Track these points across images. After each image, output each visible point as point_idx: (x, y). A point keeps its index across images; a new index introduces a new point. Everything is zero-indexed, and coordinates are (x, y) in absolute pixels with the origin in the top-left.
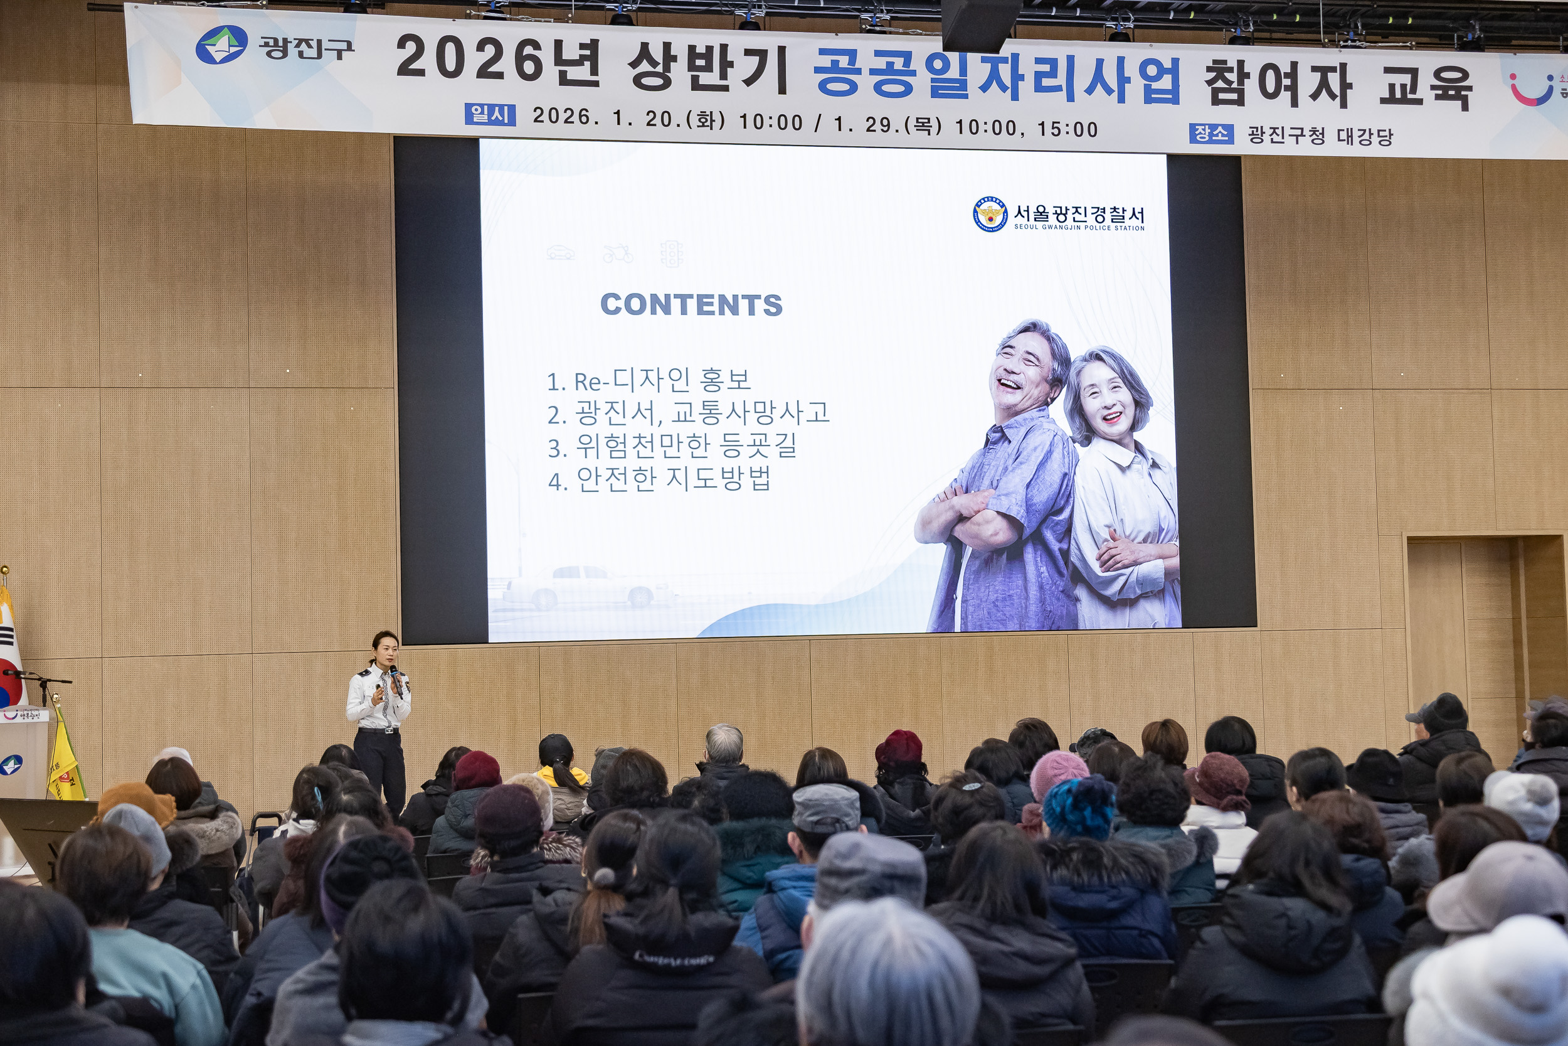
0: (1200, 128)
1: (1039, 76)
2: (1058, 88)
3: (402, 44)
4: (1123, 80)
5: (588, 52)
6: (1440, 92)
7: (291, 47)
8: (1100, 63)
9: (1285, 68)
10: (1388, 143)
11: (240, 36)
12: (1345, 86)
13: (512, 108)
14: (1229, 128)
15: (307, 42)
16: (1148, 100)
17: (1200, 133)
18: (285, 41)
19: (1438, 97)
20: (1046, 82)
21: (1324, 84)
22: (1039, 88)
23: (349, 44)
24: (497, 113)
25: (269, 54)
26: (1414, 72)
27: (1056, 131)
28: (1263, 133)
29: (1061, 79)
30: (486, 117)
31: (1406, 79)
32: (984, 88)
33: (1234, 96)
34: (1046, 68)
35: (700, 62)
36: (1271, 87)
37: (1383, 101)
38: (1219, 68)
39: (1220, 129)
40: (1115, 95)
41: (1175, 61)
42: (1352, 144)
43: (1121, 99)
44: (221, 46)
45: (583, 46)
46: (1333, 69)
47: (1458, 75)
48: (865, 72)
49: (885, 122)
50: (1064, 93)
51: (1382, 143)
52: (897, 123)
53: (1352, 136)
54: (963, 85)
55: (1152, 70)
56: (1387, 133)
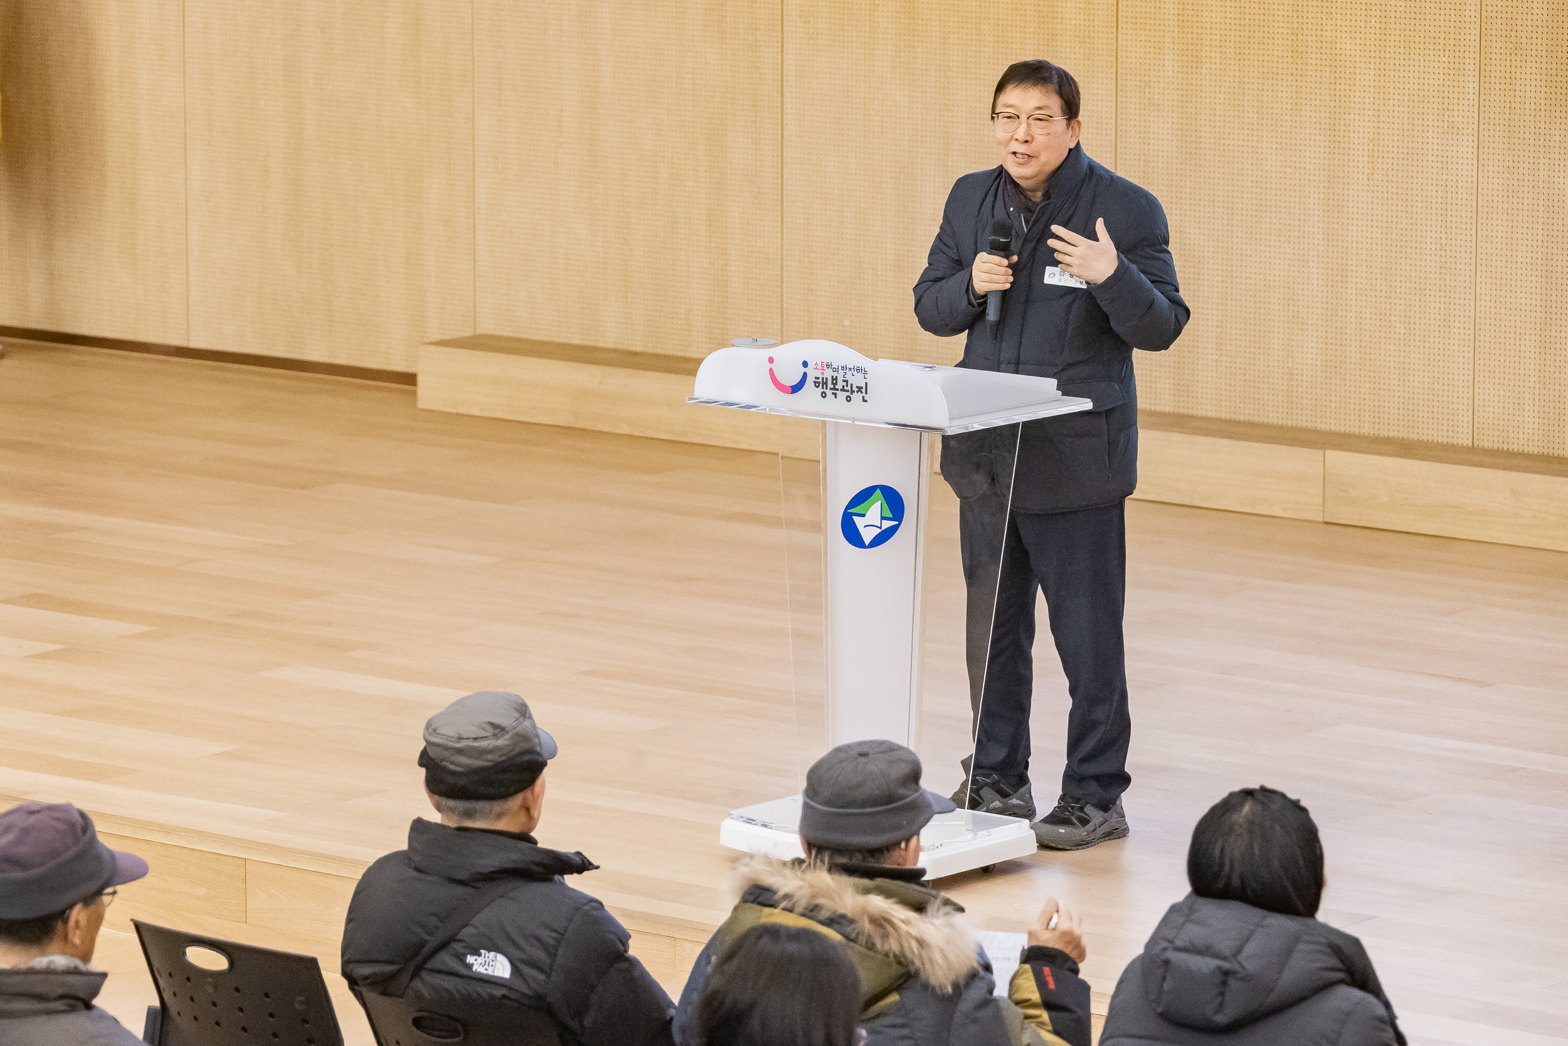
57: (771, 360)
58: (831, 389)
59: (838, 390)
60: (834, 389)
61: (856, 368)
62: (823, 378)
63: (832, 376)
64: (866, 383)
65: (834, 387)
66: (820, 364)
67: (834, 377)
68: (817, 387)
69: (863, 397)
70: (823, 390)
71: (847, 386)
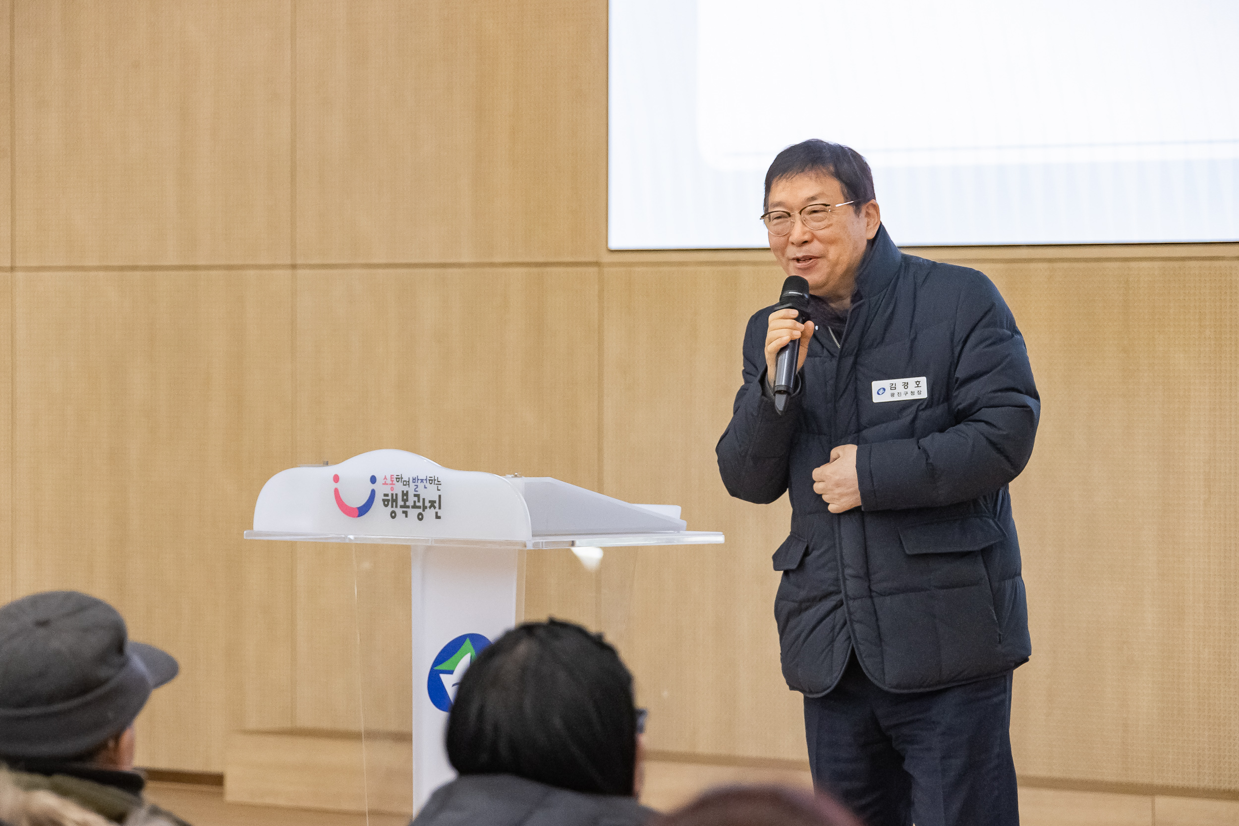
57: (336, 479)
58: (401, 507)
59: (408, 507)
60: (405, 506)
61: (428, 478)
62: (392, 494)
63: (403, 492)
64: (440, 496)
65: (405, 503)
66: (389, 477)
67: (405, 492)
68: (386, 506)
69: (437, 513)
70: (393, 509)
71: (419, 501)
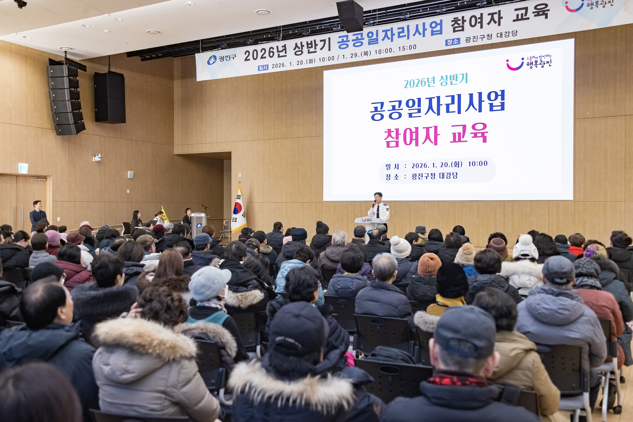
0: (449, 41)
1: (399, 33)
2: (405, 36)
3: (245, 54)
4: (424, 29)
5: (284, 48)
6: (536, 14)
7: (224, 58)
8: (417, 26)
9: (478, 16)
10: (516, 35)
11: (215, 57)
12: (500, 18)
13: (268, 65)
14: (459, 39)
15: (227, 56)
16: (432, 34)
17: (449, 42)
18: (223, 57)
19: (535, 16)
20: (401, 35)
21: (492, 19)
22: (399, 37)
23: (235, 55)
24: (264, 67)
25: (221, 61)
26: (526, 9)
27: (404, 49)
28: (470, 39)
29: (406, 33)
30: (262, 68)
31: (523, 12)
32: (383, 40)
33: (461, 28)
34: (401, 30)
35: (310, 46)
36: (473, 23)
37: (514, 21)
38: (456, 20)
39: (456, 40)
40: (422, 35)
41: (441, 21)
42: (502, 38)
43: (424, 36)
44: (212, 60)
45: (283, 47)
46: (496, 13)
47: (544, 6)
48: (351, 41)
49: (356, 54)
50: (406, 37)
51: (513, 35)
52: (359, 54)
53: (502, 35)
54: (377, 40)
55: (434, 25)
56: (515, 32)
